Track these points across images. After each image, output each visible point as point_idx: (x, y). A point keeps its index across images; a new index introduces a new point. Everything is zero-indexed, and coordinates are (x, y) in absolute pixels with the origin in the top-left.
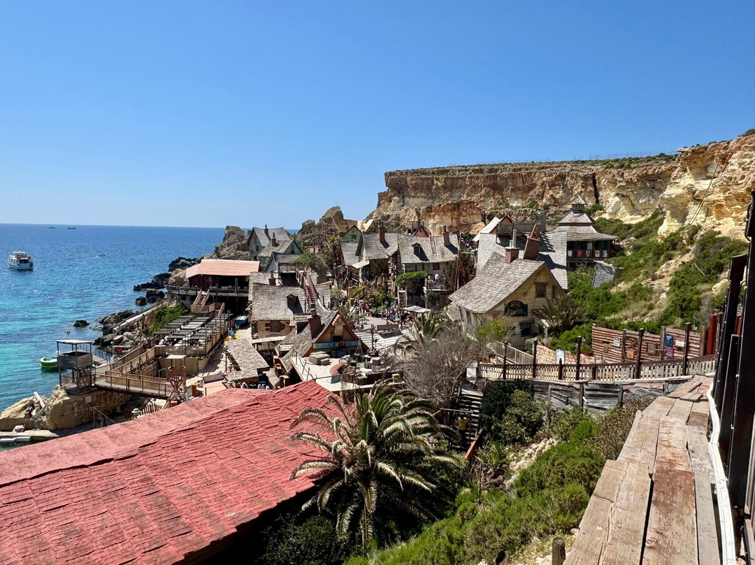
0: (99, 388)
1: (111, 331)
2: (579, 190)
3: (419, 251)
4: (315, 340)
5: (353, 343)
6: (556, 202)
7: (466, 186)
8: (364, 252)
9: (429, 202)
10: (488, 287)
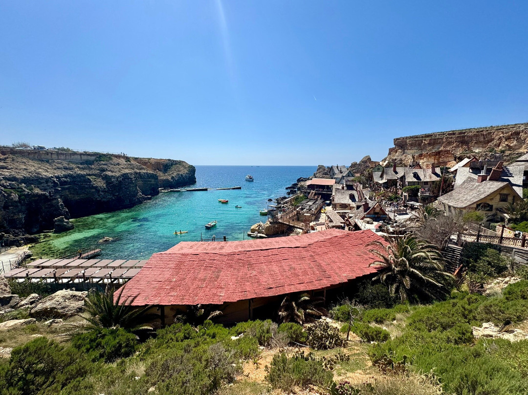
0: (280, 223)
3: (416, 176)
4: (366, 213)
5: (384, 216)
6: (510, 148)
7: (443, 142)
8: (385, 176)
9: (419, 152)
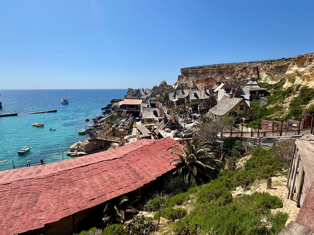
0: (98, 140)
1: (97, 123)
2: (252, 73)
3: (196, 95)
4: (166, 125)
5: (178, 126)
6: (243, 77)
7: (210, 72)
8: (177, 96)
9: (197, 79)
10: (223, 107)
